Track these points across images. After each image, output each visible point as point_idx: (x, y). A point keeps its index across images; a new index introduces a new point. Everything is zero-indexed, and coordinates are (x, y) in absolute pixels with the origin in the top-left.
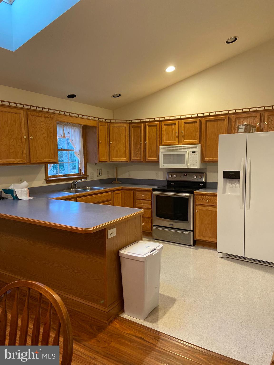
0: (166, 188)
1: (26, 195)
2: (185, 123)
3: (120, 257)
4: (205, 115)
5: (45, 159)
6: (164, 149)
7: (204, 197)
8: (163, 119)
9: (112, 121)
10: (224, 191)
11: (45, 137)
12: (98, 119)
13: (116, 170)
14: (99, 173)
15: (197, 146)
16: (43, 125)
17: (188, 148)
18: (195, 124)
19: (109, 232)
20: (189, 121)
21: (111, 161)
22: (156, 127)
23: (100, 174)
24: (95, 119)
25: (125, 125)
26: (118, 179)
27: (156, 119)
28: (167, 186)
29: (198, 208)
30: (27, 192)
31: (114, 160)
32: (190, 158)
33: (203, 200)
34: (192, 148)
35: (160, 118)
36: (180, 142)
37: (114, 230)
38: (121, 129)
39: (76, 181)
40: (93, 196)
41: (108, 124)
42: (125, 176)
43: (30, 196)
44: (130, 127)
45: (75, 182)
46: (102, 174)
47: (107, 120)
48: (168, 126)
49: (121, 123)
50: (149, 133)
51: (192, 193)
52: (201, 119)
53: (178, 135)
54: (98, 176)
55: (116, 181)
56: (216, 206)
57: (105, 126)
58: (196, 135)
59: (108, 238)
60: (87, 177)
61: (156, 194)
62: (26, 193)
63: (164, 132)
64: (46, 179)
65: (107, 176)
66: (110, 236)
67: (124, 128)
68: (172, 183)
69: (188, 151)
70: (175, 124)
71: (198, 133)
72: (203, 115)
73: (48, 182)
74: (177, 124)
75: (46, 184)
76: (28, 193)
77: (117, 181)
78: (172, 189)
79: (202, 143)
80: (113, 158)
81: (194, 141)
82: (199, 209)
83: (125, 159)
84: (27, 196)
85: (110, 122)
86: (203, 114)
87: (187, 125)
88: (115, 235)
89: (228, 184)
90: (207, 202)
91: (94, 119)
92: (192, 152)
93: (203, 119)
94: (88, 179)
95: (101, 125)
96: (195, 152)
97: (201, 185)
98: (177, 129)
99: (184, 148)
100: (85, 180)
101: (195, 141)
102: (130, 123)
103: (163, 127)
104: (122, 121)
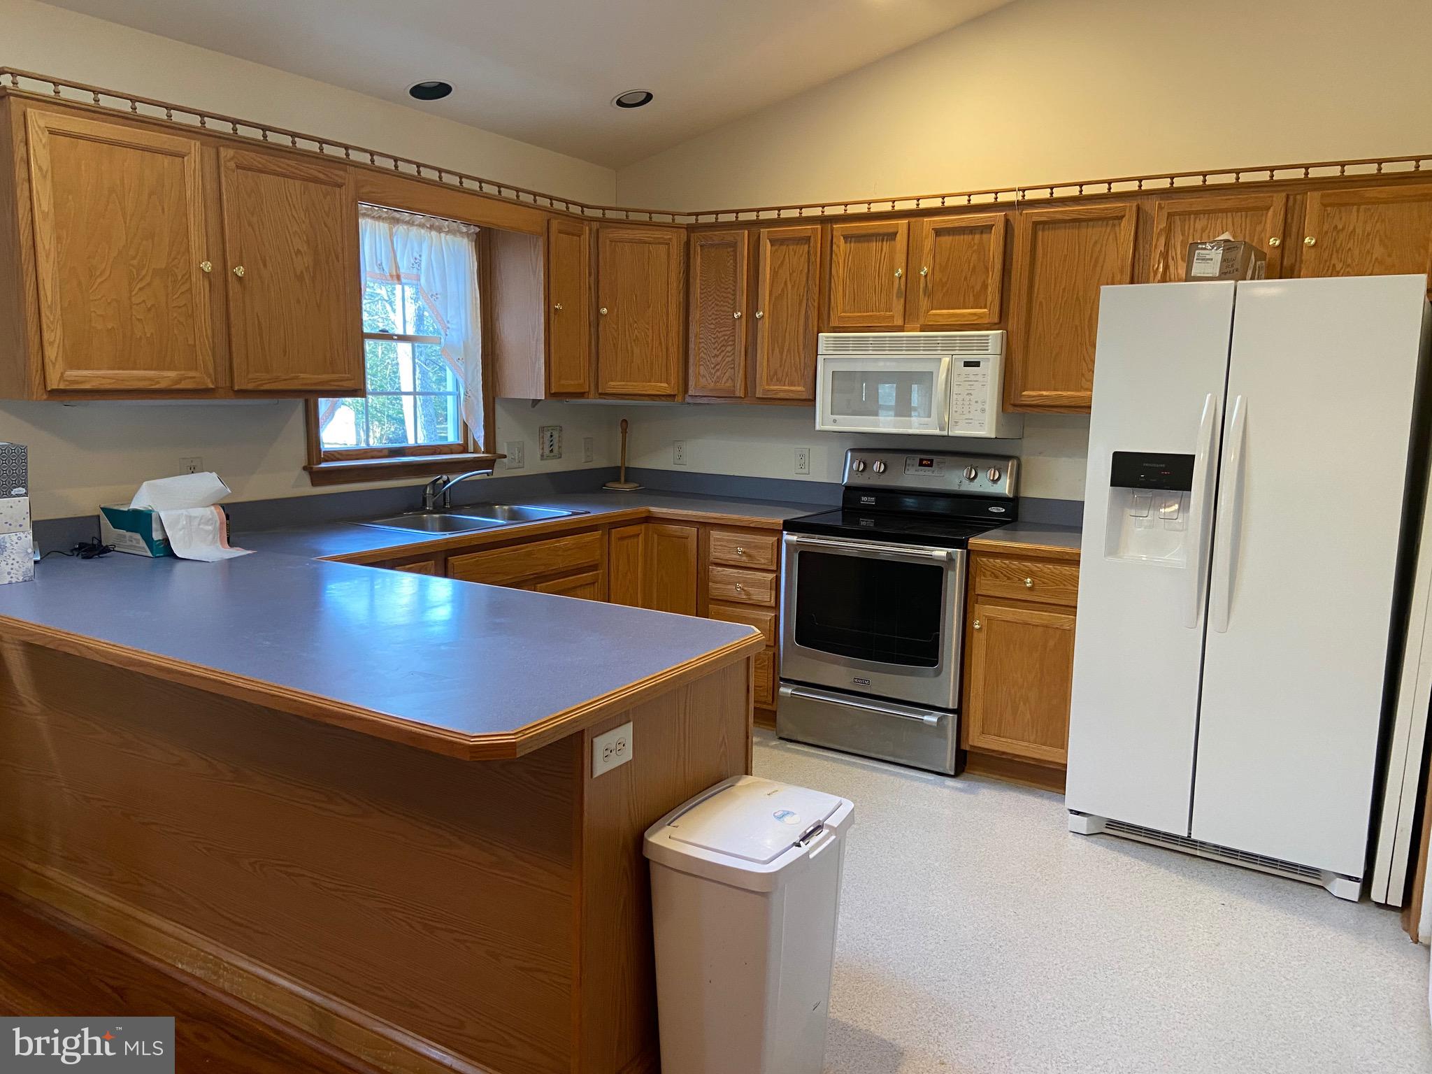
0: (837, 521)
1: (211, 536)
2: (939, 232)
3: (651, 864)
4: (1030, 195)
5: (302, 375)
6: (840, 346)
7: (1015, 564)
8: (839, 210)
9: (609, 214)
10: (1113, 546)
11: (302, 272)
12: (546, 202)
13: (624, 432)
14: (547, 444)
15: (988, 336)
16: (294, 213)
17: (948, 346)
18: (985, 236)
19: (601, 743)
20: (957, 225)
21: (600, 394)
22: (806, 246)
23: (552, 451)
24: (535, 201)
25: (667, 235)
26: (632, 474)
27: (807, 213)
28: (843, 508)
29: (983, 613)
30: (218, 524)
31: (614, 391)
32: (955, 389)
33: (1009, 578)
34: (966, 345)
35: (823, 207)
36: (909, 318)
37: (626, 732)
38: (649, 251)
39: (445, 477)
40: (521, 549)
41: (595, 225)
42: (663, 461)
43: (231, 543)
44: (688, 243)
45: (441, 481)
46: (560, 447)
47: (588, 207)
48: (859, 245)
49: (649, 224)
50: (775, 273)
51: (962, 544)
52: (1014, 215)
53: (903, 287)
54: (542, 456)
55: (623, 479)
56: (1072, 609)
57: (580, 236)
58: (985, 286)
59: (595, 776)
60: (495, 460)
61: (799, 544)
62: (210, 528)
63: (840, 271)
64: (309, 463)
65: (583, 460)
66: (602, 766)
67: (663, 248)
68: (863, 499)
69: (946, 360)
70: (892, 236)
71: (994, 280)
72: (1020, 198)
73: (319, 477)
74: (901, 239)
75: (308, 490)
76: (221, 529)
77: (626, 481)
78: (866, 523)
79: (1013, 323)
80: (612, 381)
81: (975, 314)
82: (989, 619)
83: (666, 385)
84: (219, 544)
85: (603, 221)
86: (1021, 192)
87: (947, 240)
88: (628, 755)
89: (1133, 512)
90: (1030, 589)
91: (529, 199)
92: (967, 364)
93: (1021, 214)
94: (500, 472)
95: (560, 232)
96: (977, 364)
97: (994, 509)
98: (901, 257)
99: (931, 345)
100: (488, 474)
101: (980, 316)
102: (690, 228)
103: (838, 247)
104: (657, 218)
